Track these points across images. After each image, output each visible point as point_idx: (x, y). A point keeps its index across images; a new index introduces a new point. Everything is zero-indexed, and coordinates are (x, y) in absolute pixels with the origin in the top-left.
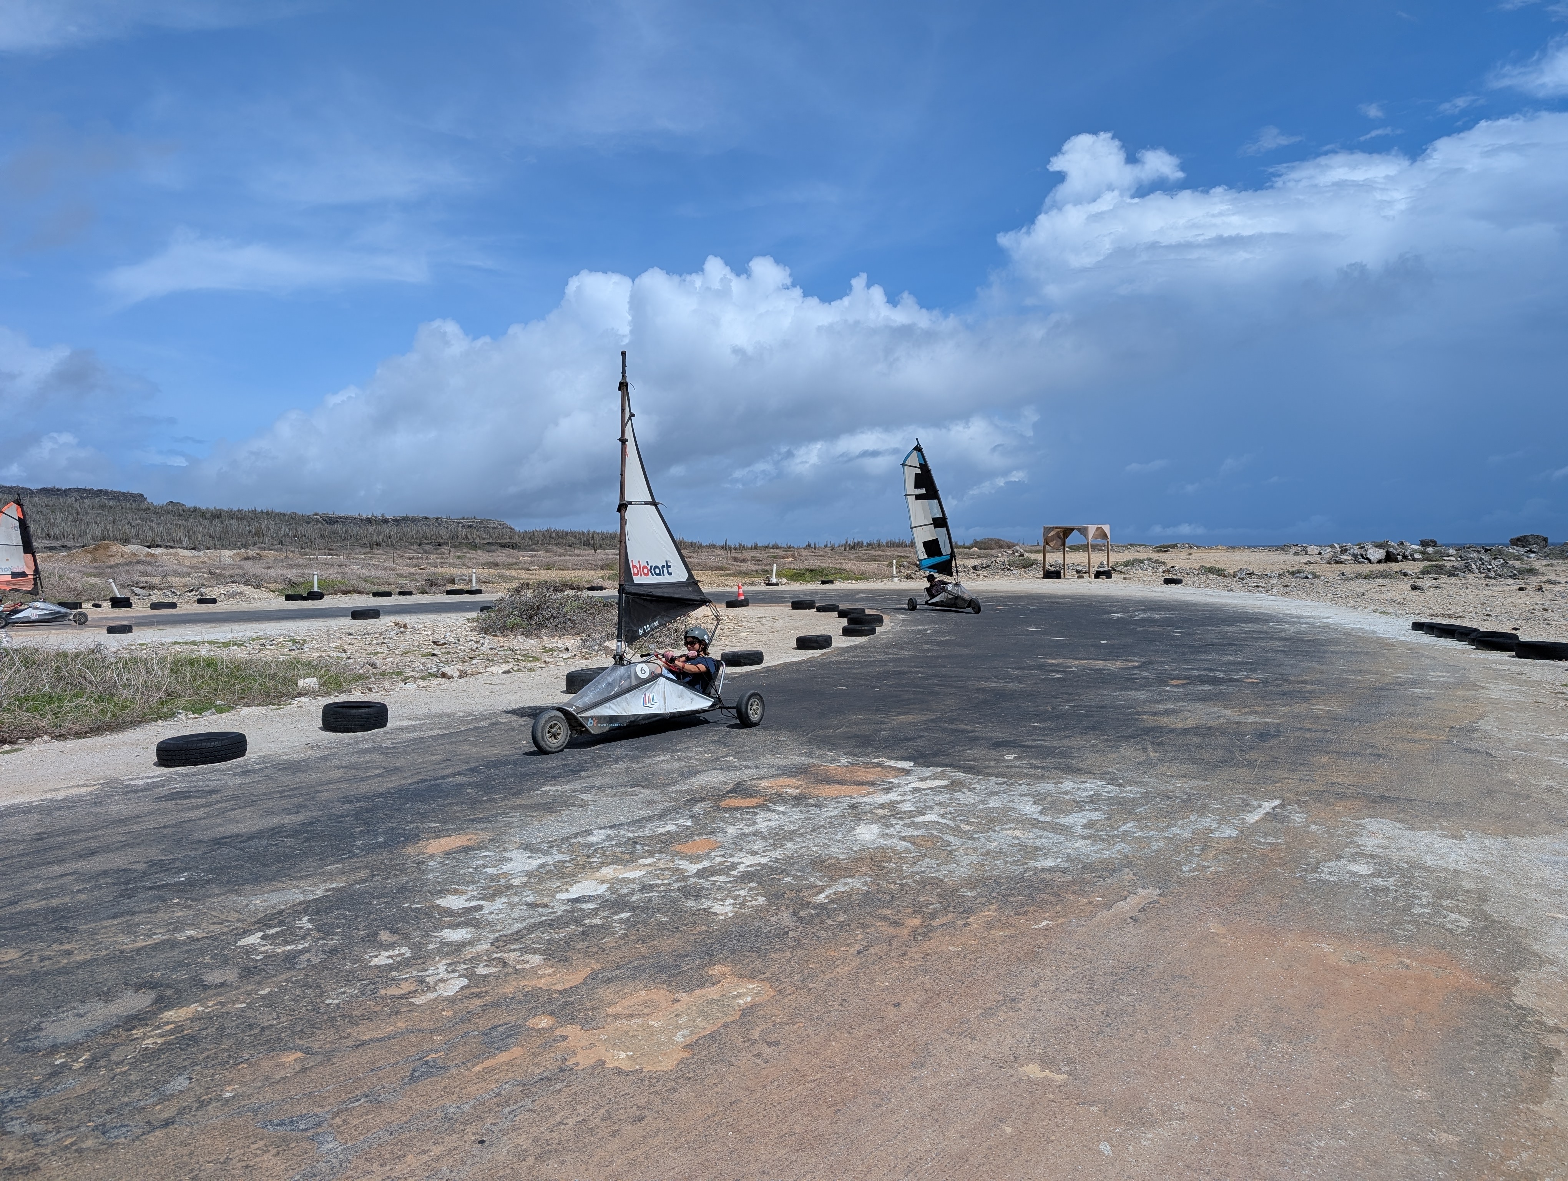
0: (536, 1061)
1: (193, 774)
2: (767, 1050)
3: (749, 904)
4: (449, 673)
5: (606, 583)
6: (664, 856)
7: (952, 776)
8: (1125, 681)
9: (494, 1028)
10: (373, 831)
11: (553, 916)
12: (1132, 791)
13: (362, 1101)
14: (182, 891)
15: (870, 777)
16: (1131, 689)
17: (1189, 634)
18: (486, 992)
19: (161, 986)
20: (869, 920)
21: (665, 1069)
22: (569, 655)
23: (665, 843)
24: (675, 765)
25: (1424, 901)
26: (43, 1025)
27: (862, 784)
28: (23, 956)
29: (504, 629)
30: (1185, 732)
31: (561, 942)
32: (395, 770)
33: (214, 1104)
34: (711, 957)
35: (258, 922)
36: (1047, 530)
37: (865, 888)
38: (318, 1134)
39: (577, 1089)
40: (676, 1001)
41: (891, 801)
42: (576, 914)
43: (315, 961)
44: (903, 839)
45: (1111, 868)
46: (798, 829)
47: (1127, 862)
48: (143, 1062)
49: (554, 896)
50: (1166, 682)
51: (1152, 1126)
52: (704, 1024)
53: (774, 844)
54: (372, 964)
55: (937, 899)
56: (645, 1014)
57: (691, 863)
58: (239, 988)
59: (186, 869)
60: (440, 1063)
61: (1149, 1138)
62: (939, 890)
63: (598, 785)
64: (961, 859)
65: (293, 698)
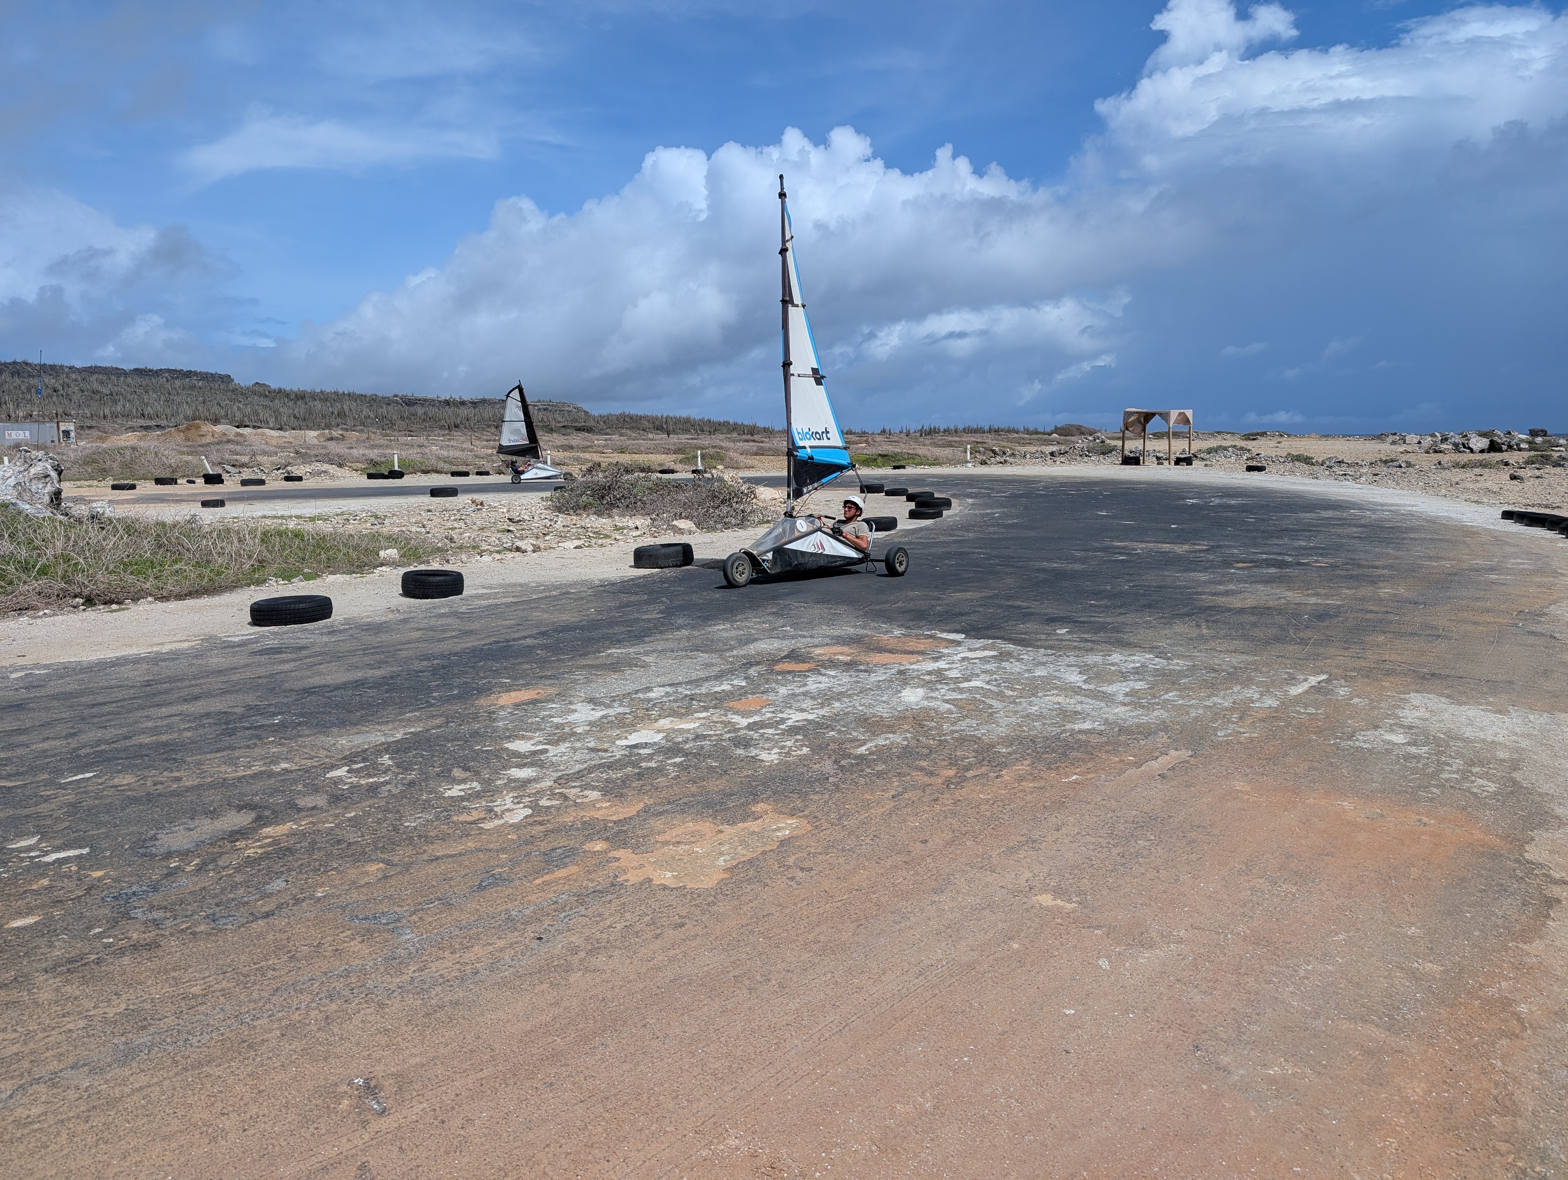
0: (590, 877)
1: (284, 633)
2: (800, 874)
3: (793, 753)
4: (523, 548)
5: (678, 467)
6: (718, 710)
7: (1001, 648)
8: (1189, 564)
9: (554, 849)
10: (449, 685)
11: (612, 760)
12: (1179, 664)
13: (436, 903)
14: (277, 731)
15: (921, 647)
16: (1195, 571)
17: (1264, 520)
18: (548, 821)
19: (260, 807)
20: (906, 770)
21: (706, 887)
22: (638, 533)
23: (719, 700)
24: (734, 633)
25: (1455, 767)
26: (159, 836)
27: (912, 653)
28: (138, 781)
29: (578, 508)
30: (1242, 611)
31: (618, 781)
32: (470, 632)
33: (308, 901)
34: (755, 796)
35: (344, 758)
36: (1128, 415)
37: (905, 743)
38: (397, 928)
39: (626, 900)
40: (721, 832)
41: (939, 669)
42: (633, 758)
43: (394, 791)
45: (1146, 731)
46: (847, 691)
47: (1164, 727)
48: (246, 867)
49: (614, 743)
50: (1231, 564)
51: (1151, 947)
52: (744, 852)
53: (822, 703)
54: (446, 795)
55: (973, 754)
56: (691, 842)
57: (743, 717)
58: (328, 811)
59: (280, 713)
60: (505, 876)
61: (1145, 957)
62: (976, 746)
63: (660, 648)
64: (1001, 721)
65: (375, 567)
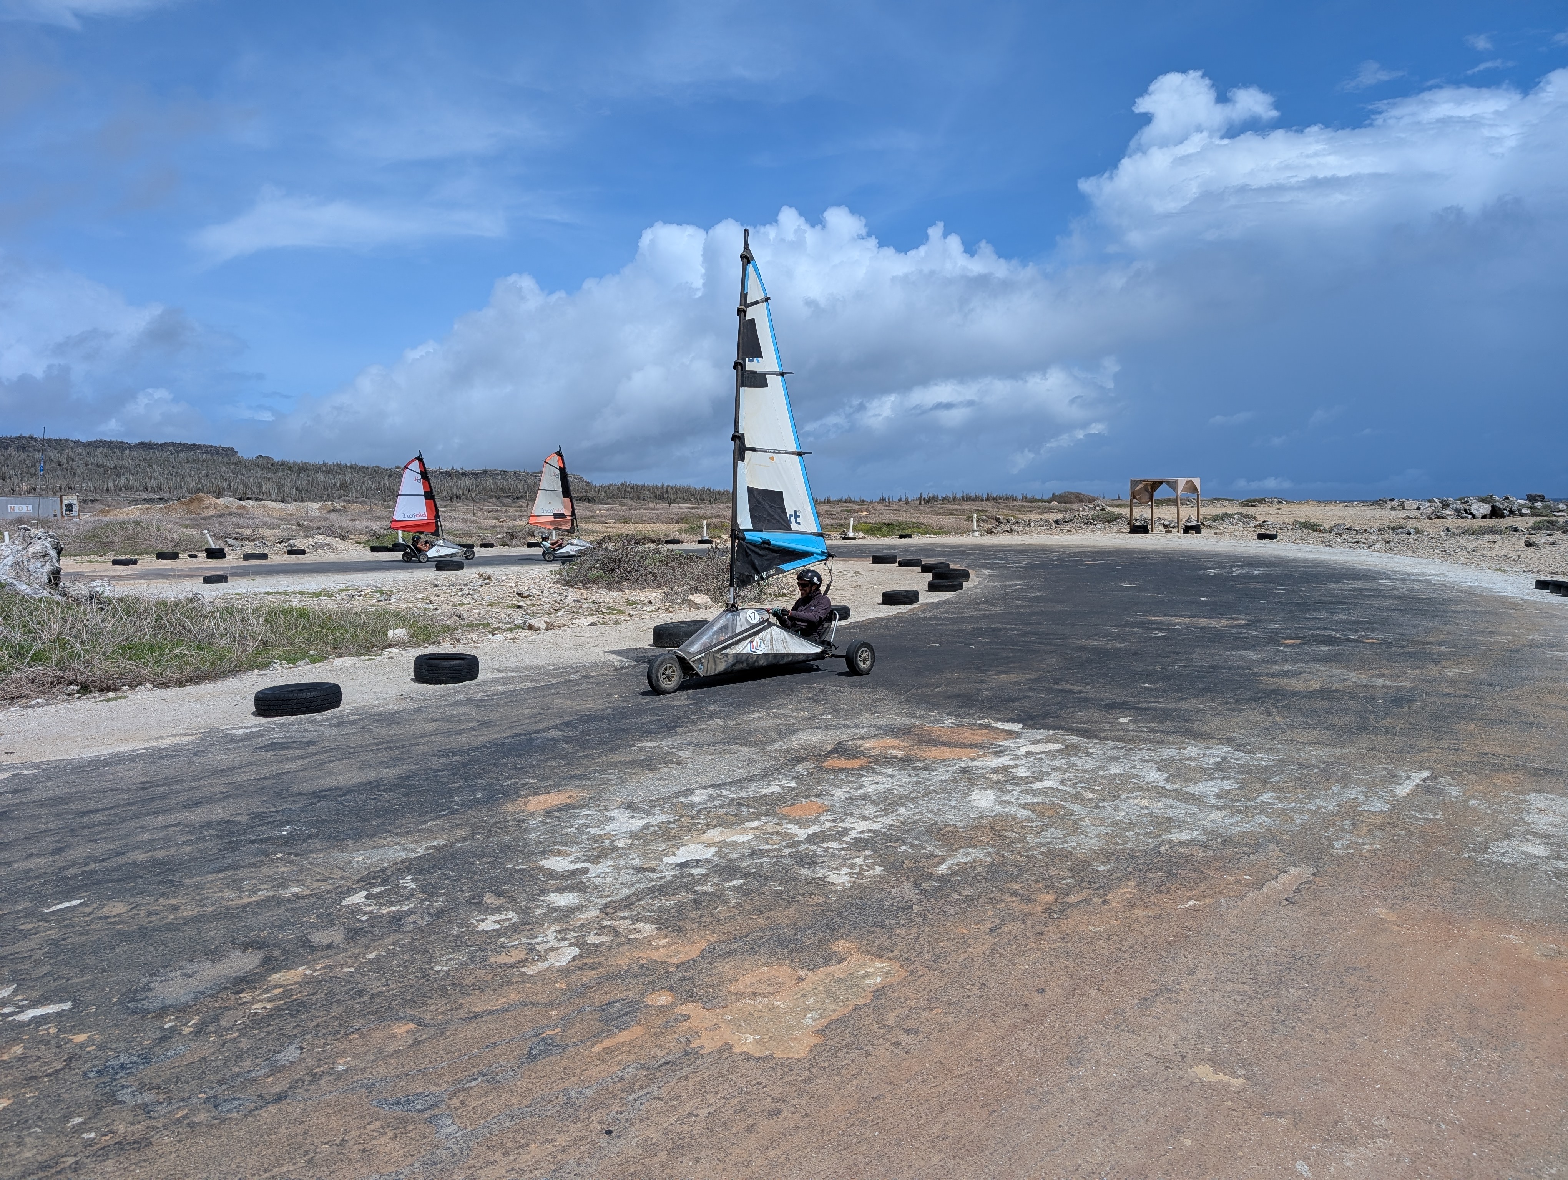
0: (658, 1042)
1: (291, 725)
2: (905, 1038)
3: (866, 874)
4: (536, 625)
5: (683, 537)
6: (771, 819)
7: (1065, 740)
8: (1236, 641)
9: (611, 1003)
10: (471, 786)
11: (661, 882)
12: (1262, 759)
13: (479, 1080)
14: (285, 845)
15: (978, 740)
16: (1243, 649)
17: (1293, 591)
18: (600, 964)
19: (269, 946)
20: (997, 895)
21: (797, 1056)
22: (652, 608)
23: (770, 806)
24: (771, 722)
26: (152, 985)
27: (970, 746)
28: (130, 911)
29: (587, 582)
30: (1309, 695)
31: (673, 910)
32: (488, 724)
33: (327, 1078)
34: (832, 931)
35: (361, 880)
36: (1135, 483)
37: (989, 859)
38: (435, 1116)
39: (705, 1075)
40: (801, 979)
41: (1004, 766)
42: (685, 880)
43: (421, 923)
44: (1023, 806)
45: (1253, 842)
46: (909, 794)
47: (1272, 837)
48: (253, 1028)
49: (661, 860)
50: (1278, 641)
51: (1354, 1144)
52: (833, 1007)
53: (885, 809)
54: (480, 928)
55: (1067, 874)
56: (769, 993)
57: (800, 827)
58: (345, 950)
59: (288, 823)
60: (557, 1040)
61: (1351, 1158)
62: (1069, 863)
63: (694, 741)
64: (1089, 830)
65: (384, 648)
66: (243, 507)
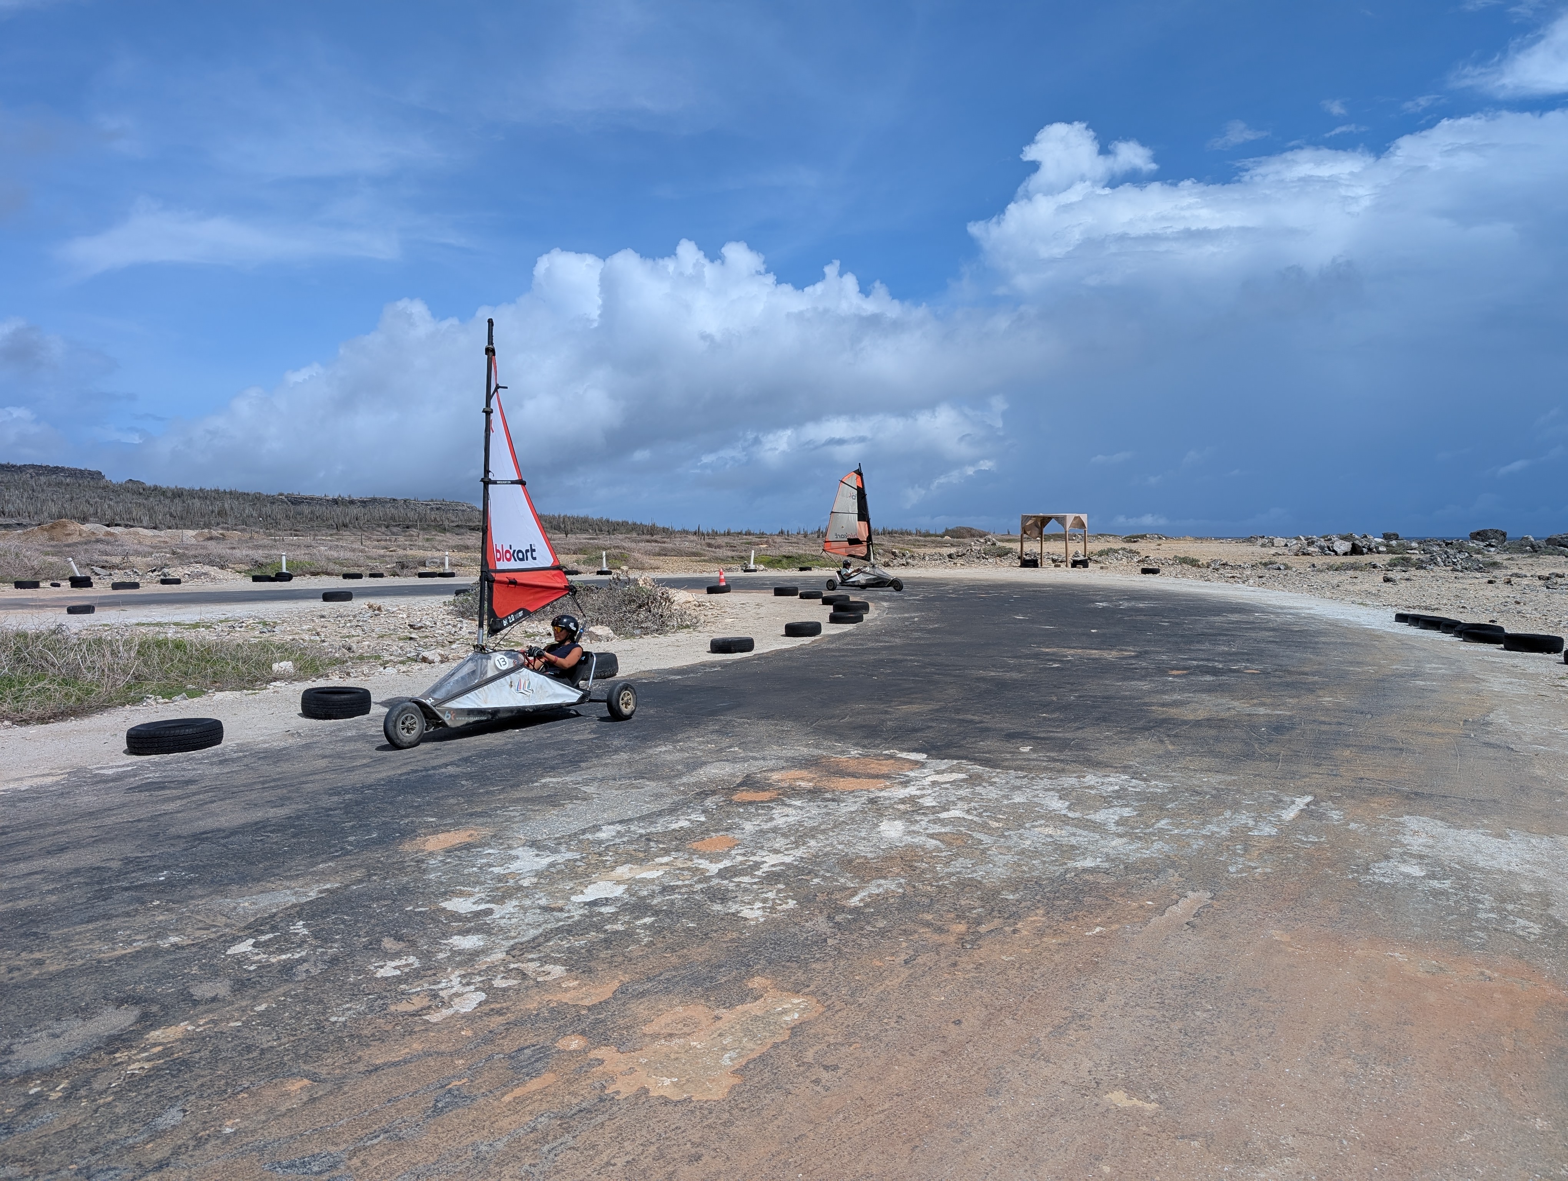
0: (572, 1089)
1: (168, 763)
2: (825, 1075)
3: (779, 908)
4: (430, 658)
5: (581, 568)
6: (681, 854)
7: (969, 769)
8: (1127, 672)
9: (520, 1050)
10: (365, 825)
11: (570, 921)
12: (1158, 786)
13: (381, 1137)
14: (163, 891)
15: (885, 770)
16: (1134, 679)
17: (1177, 624)
18: (508, 1009)
19: (145, 1001)
20: (910, 926)
21: (716, 1098)
23: (679, 841)
24: (678, 756)
25: (1487, 905)
26: (14, 1048)
27: (877, 777)
30: (1198, 724)
31: (583, 951)
32: (383, 760)
33: (213, 1142)
34: (748, 968)
35: (248, 927)
36: (1025, 518)
37: (900, 890)
39: (621, 1122)
40: (718, 1018)
41: (911, 796)
42: (595, 919)
43: (315, 972)
44: (931, 836)
45: (1154, 868)
46: (819, 826)
47: (1171, 863)
48: (130, 1091)
49: (569, 899)
50: (1167, 672)
52: (751, 1045)
53: (796, 842)
54: (378, 975)
55: (978, 903)
56: (685, 1033)
57: (711, 862)
58: (232, 1003)
59: (165, 868)
60: (465, 1091)
61: (1262, 1178)
62: (979, 893)
63: (599, 776)
64: (996, 859)
65: (269, 682)
66: (112, 534)
